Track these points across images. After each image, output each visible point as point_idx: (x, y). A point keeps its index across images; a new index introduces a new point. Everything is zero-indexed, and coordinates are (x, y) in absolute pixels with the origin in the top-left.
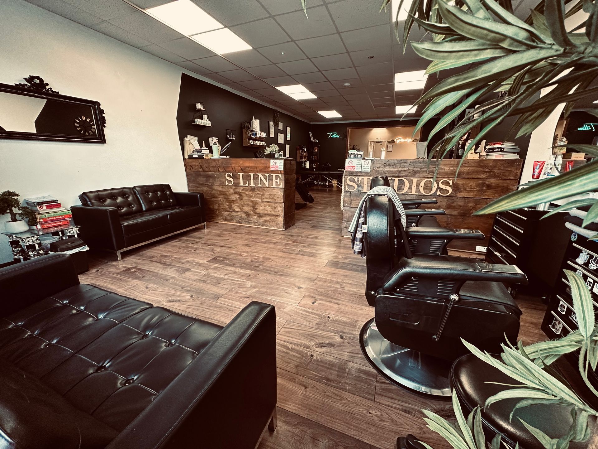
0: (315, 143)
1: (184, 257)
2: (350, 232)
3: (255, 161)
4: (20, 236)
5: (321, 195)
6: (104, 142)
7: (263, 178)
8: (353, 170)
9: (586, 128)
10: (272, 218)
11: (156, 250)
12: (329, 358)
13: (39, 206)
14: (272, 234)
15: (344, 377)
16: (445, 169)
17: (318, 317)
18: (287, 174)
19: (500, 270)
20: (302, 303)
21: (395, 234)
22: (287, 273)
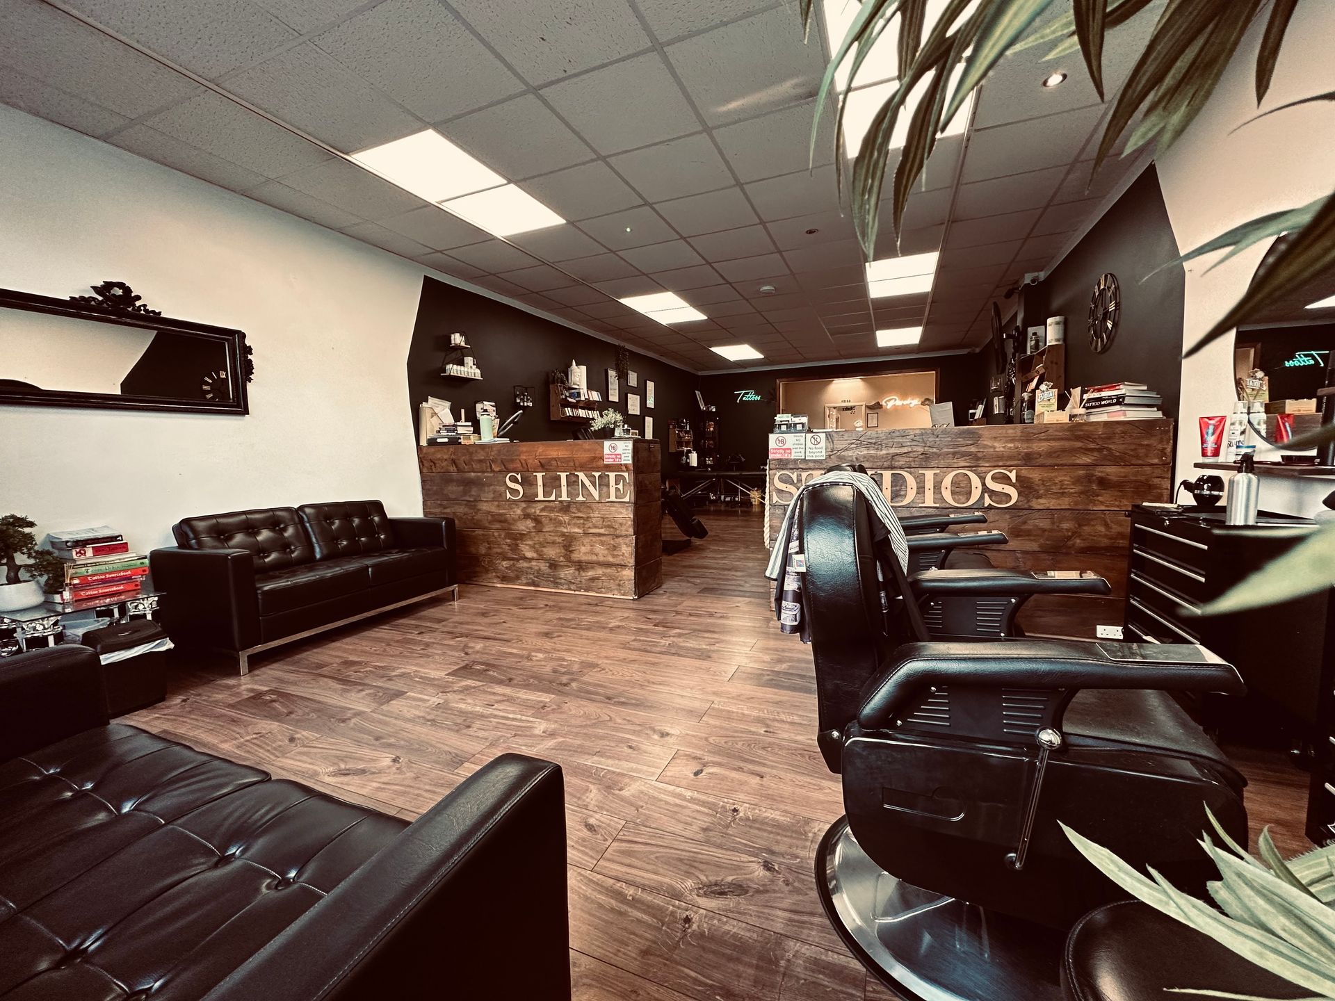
0: (709, 413)
1: (395, 665)
2: (769, 578)
3: (570, 445)
4: (18, 617)
5: (723, 523)
6: (245, 412)
7: (587, 483)
8: (786, 456)
9: (1304, 361)
10: (608, 571)
11: (333, 649)
12: (733, 927)
13: (78, 550)
14: (607, 609)
15: (773, 986)
16: (995, 448)
17: (706, 810)
18: (642, 472)
19: (1161, 657)
20: (669, 774)
21: (881, 578)
22: (635, 699)
